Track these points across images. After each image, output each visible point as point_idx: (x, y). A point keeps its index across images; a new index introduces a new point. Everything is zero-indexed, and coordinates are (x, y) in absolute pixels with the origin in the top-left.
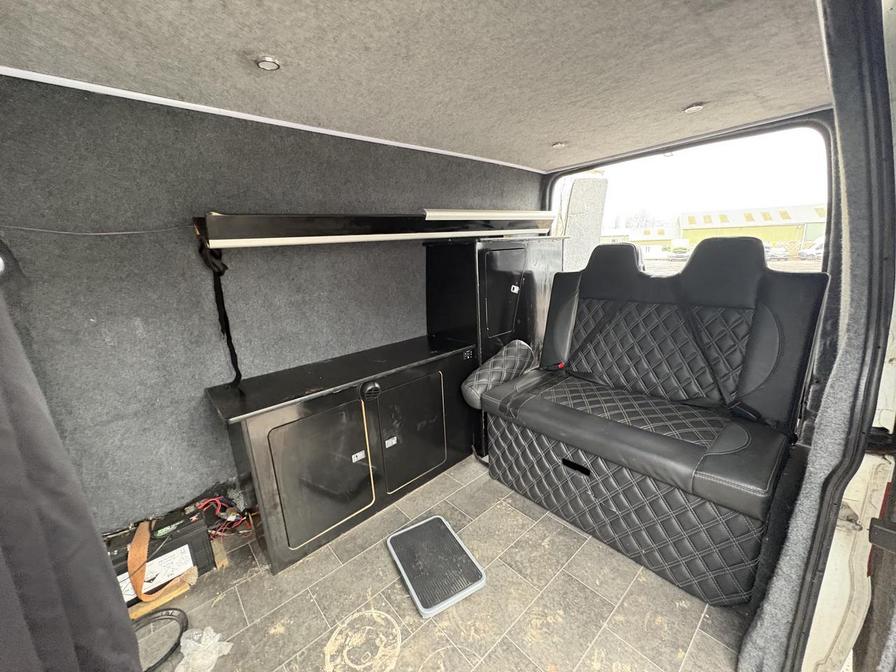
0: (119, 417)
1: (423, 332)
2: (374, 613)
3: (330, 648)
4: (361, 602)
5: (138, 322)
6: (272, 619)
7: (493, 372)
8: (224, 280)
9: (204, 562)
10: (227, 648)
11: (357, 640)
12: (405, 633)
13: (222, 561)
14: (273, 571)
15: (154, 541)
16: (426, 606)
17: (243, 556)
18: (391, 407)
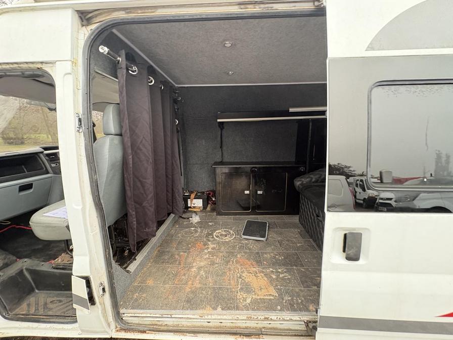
0: (197, 164)
1: (294, 160)
2: (231, 232)
3: (217, 231)
4: (231, 228)
5: (204, 141)
6: (211, 222)
7: (309, 177)
8: (223, 132)
9: (205, 207)
10: (200, 221)
11: (224, 233)
12: (235, 238)
13: (209, 208)
14: (217, 215)
15: (196, 195)
16: (243, 235)
17: (213, 210)
18: (262, 179)
